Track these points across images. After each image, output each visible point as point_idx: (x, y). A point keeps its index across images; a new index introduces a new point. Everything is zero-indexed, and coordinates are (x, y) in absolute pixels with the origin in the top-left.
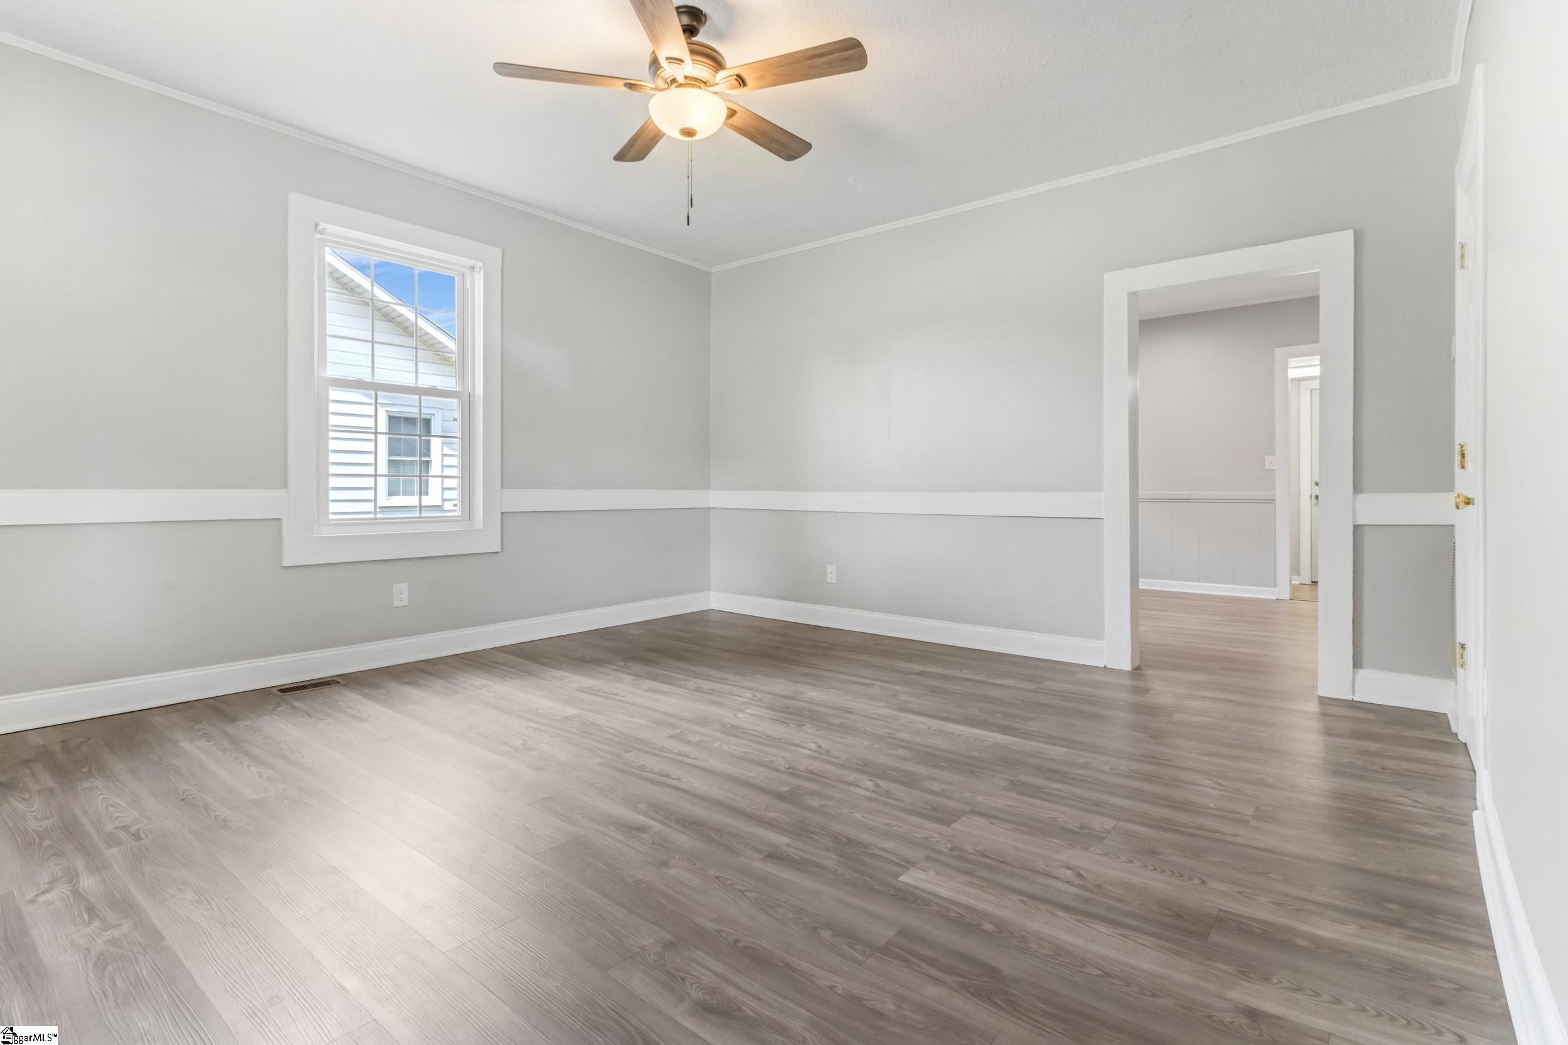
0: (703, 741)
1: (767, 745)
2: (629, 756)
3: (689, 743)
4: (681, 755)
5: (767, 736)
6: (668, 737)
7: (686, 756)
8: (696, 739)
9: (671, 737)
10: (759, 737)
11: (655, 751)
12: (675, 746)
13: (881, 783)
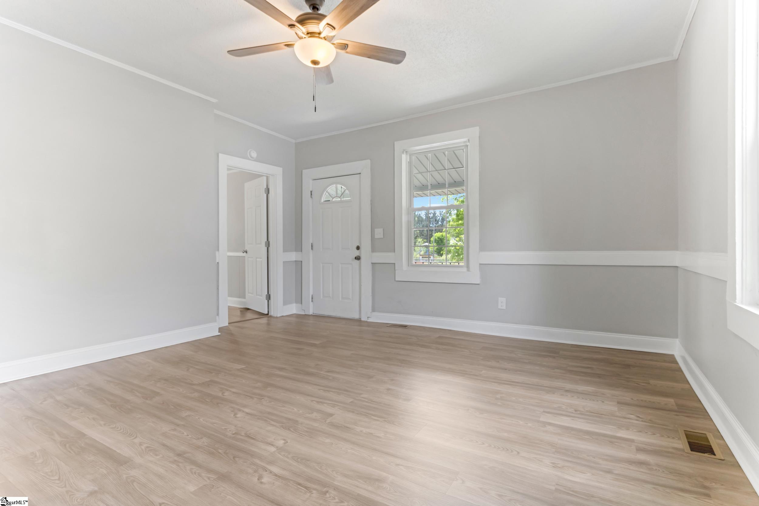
0: (310, 413)
1: (269, 413)
2: (351, 400)
3: (319, 411)
4: (321, 402)
5: (266, 421)
6: (334, 415)
7: (318, 402)
8: (315, 415)
9: (331, 415)
10: (272, 420)
11: (338, 404)
12: (329, 409)
13: (220, 394)
